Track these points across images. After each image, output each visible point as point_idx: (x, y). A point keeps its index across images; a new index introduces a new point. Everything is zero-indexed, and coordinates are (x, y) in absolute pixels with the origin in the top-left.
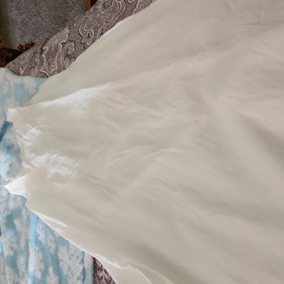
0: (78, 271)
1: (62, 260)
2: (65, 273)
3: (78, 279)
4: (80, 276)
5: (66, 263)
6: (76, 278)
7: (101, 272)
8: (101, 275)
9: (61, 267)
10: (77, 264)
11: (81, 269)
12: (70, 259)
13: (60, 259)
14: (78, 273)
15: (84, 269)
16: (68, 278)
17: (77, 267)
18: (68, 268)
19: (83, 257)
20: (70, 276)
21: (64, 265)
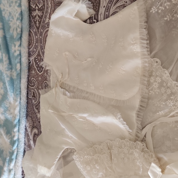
0: (17, 13)
1: (4, 10)
2: (7, 19)
3: (18, 19)
4: (19, 17)
5: (7, 10)
6: (15, 19)
7: (35, 12)
8: (35, 14)
9: (3, 15)
10: (16, 8)
11: (19, 11)
12: (10, 6)
13: (2, 9)
14: (17, 15)
15: (21, 11)
16: (9, 22)
17: (16, 10)
18: (9, 14)
19: (21, 2)
20: (11, 19)
21: (5, 13)
